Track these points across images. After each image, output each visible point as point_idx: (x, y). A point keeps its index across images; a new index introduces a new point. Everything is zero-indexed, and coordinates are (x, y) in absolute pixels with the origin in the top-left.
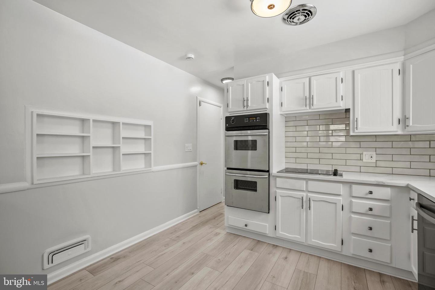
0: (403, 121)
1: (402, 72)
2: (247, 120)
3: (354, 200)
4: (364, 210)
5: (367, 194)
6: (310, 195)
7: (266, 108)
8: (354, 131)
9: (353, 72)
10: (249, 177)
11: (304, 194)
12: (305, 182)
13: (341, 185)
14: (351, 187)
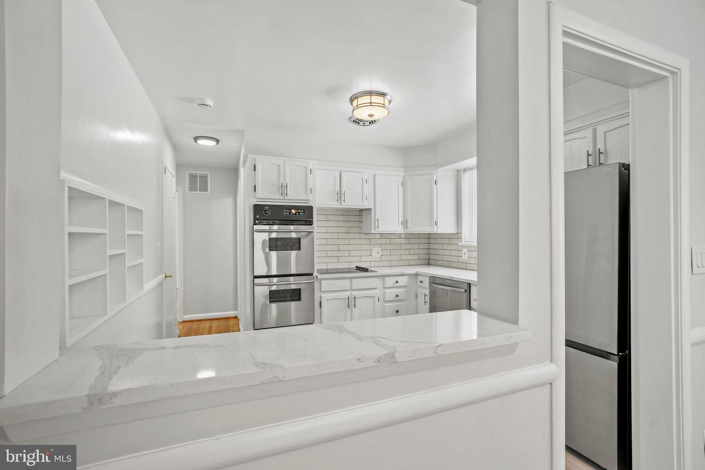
0: (405, 223)
1: (403, 184)
2: (287, 212)
3: (387, 291)
4: (392, 297)
5: (394, 284)
6: (354, 293)
7: (309, 200)
8: (375, 230)
9: (374, 176)
10: (293, 284)
11: (348, 293)
12: (348, 281)
13: (377, 279)
14: (384, 280)
